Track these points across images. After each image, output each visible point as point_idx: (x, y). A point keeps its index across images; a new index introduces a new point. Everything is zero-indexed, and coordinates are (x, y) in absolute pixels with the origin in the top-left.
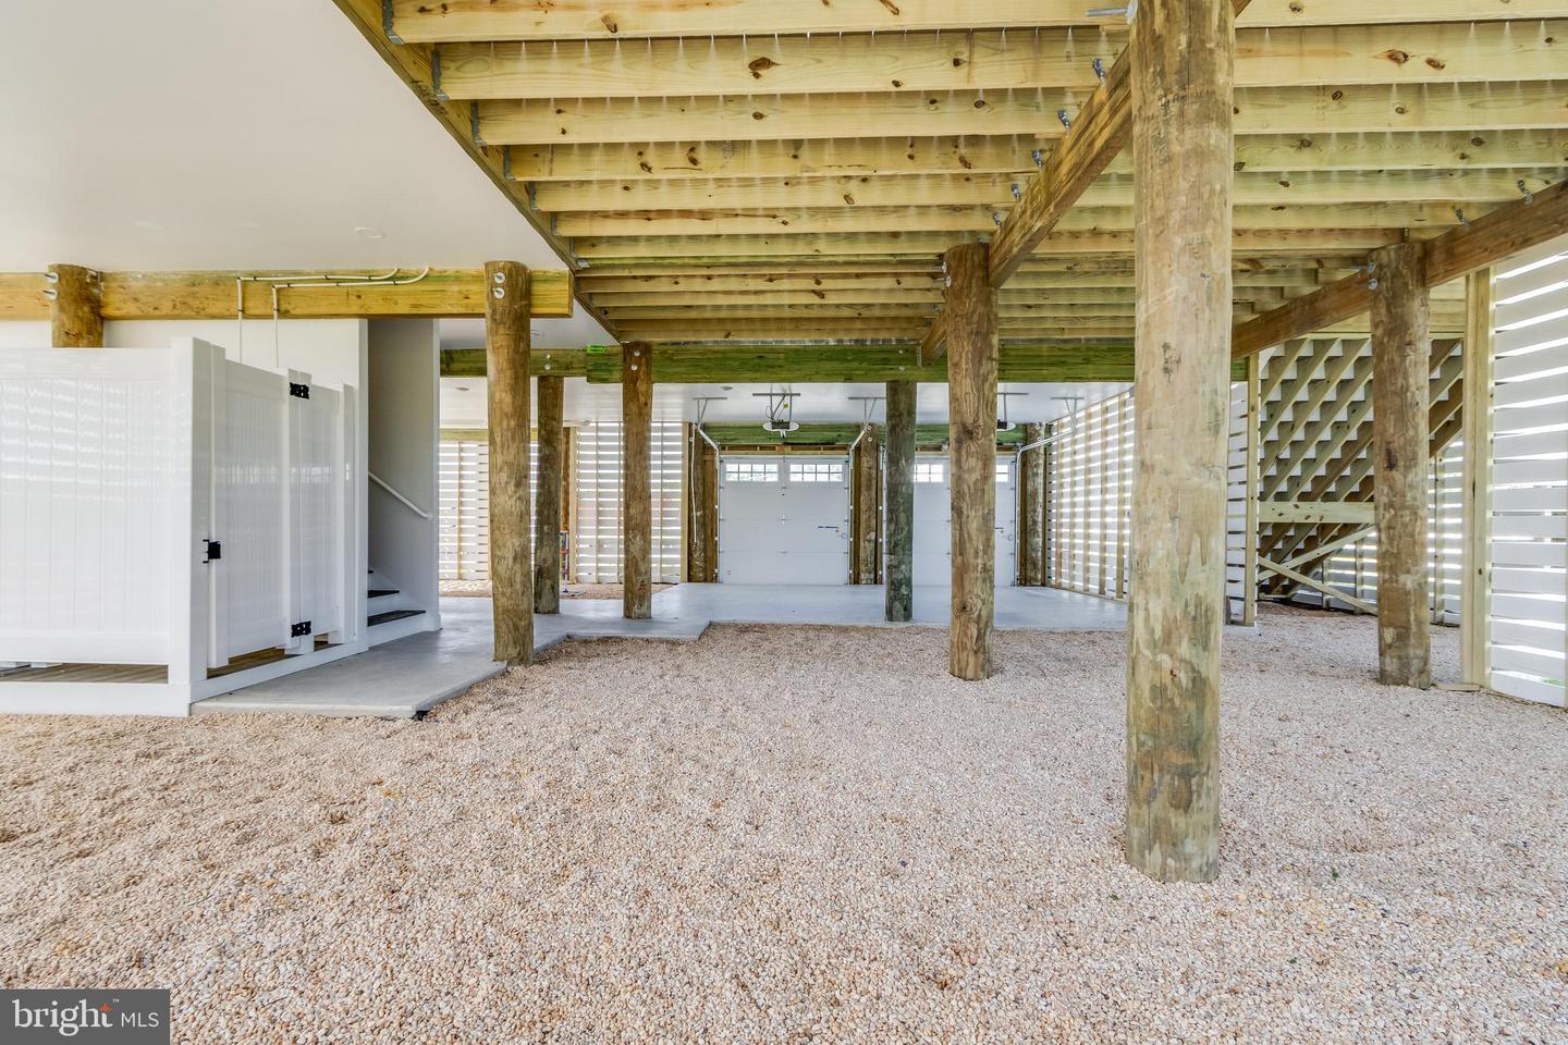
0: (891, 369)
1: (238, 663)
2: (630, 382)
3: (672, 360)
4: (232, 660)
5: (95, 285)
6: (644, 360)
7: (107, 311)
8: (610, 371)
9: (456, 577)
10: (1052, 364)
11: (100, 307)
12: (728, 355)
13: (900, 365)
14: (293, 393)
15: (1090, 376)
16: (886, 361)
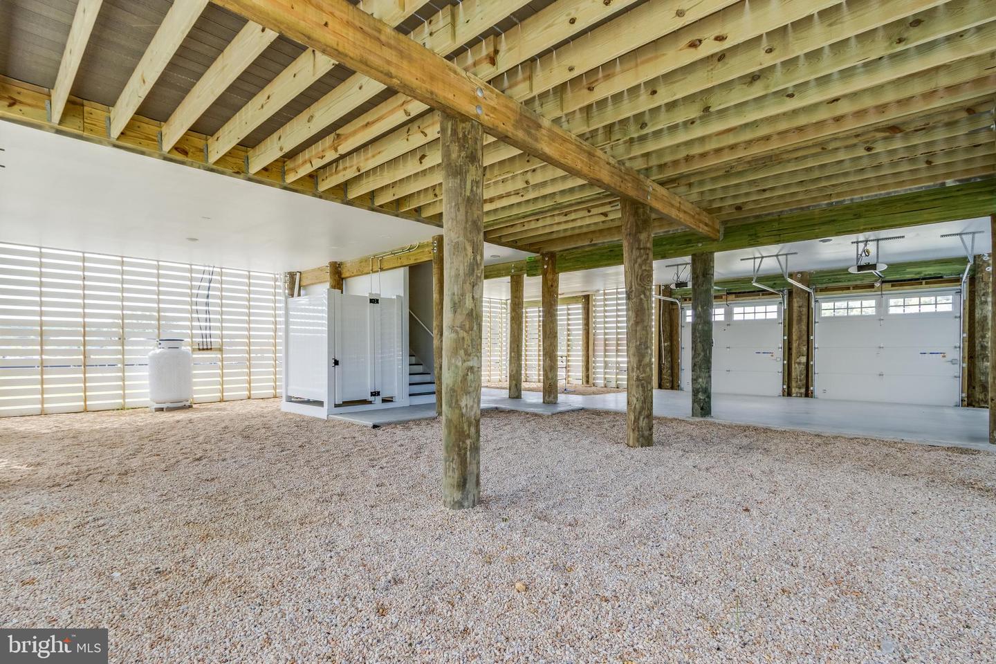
0: (692, 246)
1: (347, 404)
2: (545, 274)
3: (566, 260)
4: (343, 402)
5: (340, 267)
6: (550, 262)
7: (343, 276)
8: (537, 269)
9: (537, 381)
10: (824, 223)
11: (341, 274)
12: (594, 252)
13: (698, 242)
14: (370, 302)
15: (862, 228)
16: (689, 242)
